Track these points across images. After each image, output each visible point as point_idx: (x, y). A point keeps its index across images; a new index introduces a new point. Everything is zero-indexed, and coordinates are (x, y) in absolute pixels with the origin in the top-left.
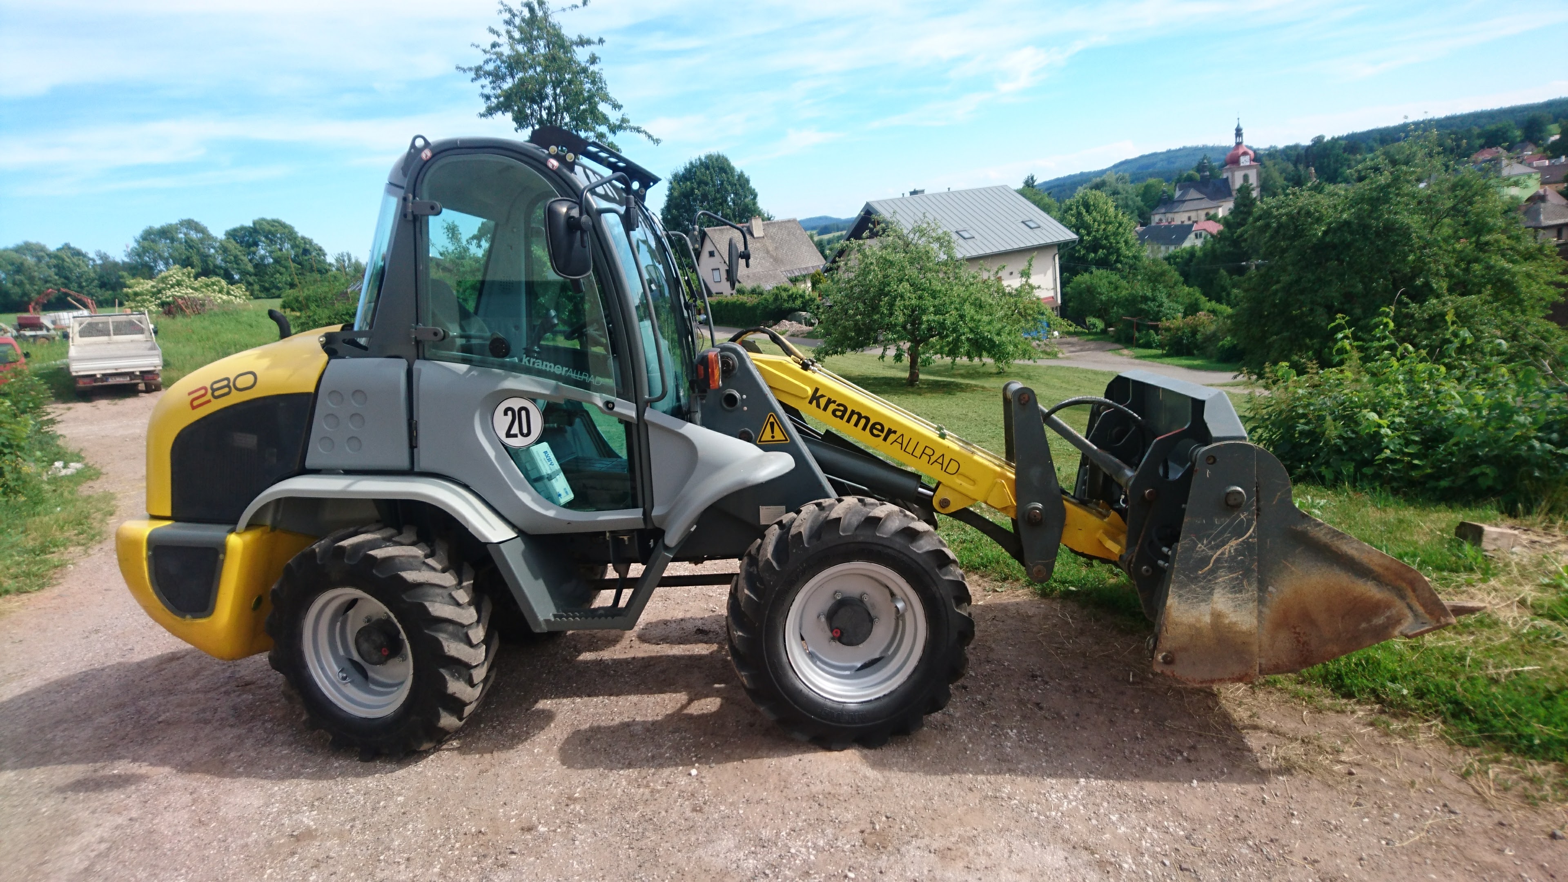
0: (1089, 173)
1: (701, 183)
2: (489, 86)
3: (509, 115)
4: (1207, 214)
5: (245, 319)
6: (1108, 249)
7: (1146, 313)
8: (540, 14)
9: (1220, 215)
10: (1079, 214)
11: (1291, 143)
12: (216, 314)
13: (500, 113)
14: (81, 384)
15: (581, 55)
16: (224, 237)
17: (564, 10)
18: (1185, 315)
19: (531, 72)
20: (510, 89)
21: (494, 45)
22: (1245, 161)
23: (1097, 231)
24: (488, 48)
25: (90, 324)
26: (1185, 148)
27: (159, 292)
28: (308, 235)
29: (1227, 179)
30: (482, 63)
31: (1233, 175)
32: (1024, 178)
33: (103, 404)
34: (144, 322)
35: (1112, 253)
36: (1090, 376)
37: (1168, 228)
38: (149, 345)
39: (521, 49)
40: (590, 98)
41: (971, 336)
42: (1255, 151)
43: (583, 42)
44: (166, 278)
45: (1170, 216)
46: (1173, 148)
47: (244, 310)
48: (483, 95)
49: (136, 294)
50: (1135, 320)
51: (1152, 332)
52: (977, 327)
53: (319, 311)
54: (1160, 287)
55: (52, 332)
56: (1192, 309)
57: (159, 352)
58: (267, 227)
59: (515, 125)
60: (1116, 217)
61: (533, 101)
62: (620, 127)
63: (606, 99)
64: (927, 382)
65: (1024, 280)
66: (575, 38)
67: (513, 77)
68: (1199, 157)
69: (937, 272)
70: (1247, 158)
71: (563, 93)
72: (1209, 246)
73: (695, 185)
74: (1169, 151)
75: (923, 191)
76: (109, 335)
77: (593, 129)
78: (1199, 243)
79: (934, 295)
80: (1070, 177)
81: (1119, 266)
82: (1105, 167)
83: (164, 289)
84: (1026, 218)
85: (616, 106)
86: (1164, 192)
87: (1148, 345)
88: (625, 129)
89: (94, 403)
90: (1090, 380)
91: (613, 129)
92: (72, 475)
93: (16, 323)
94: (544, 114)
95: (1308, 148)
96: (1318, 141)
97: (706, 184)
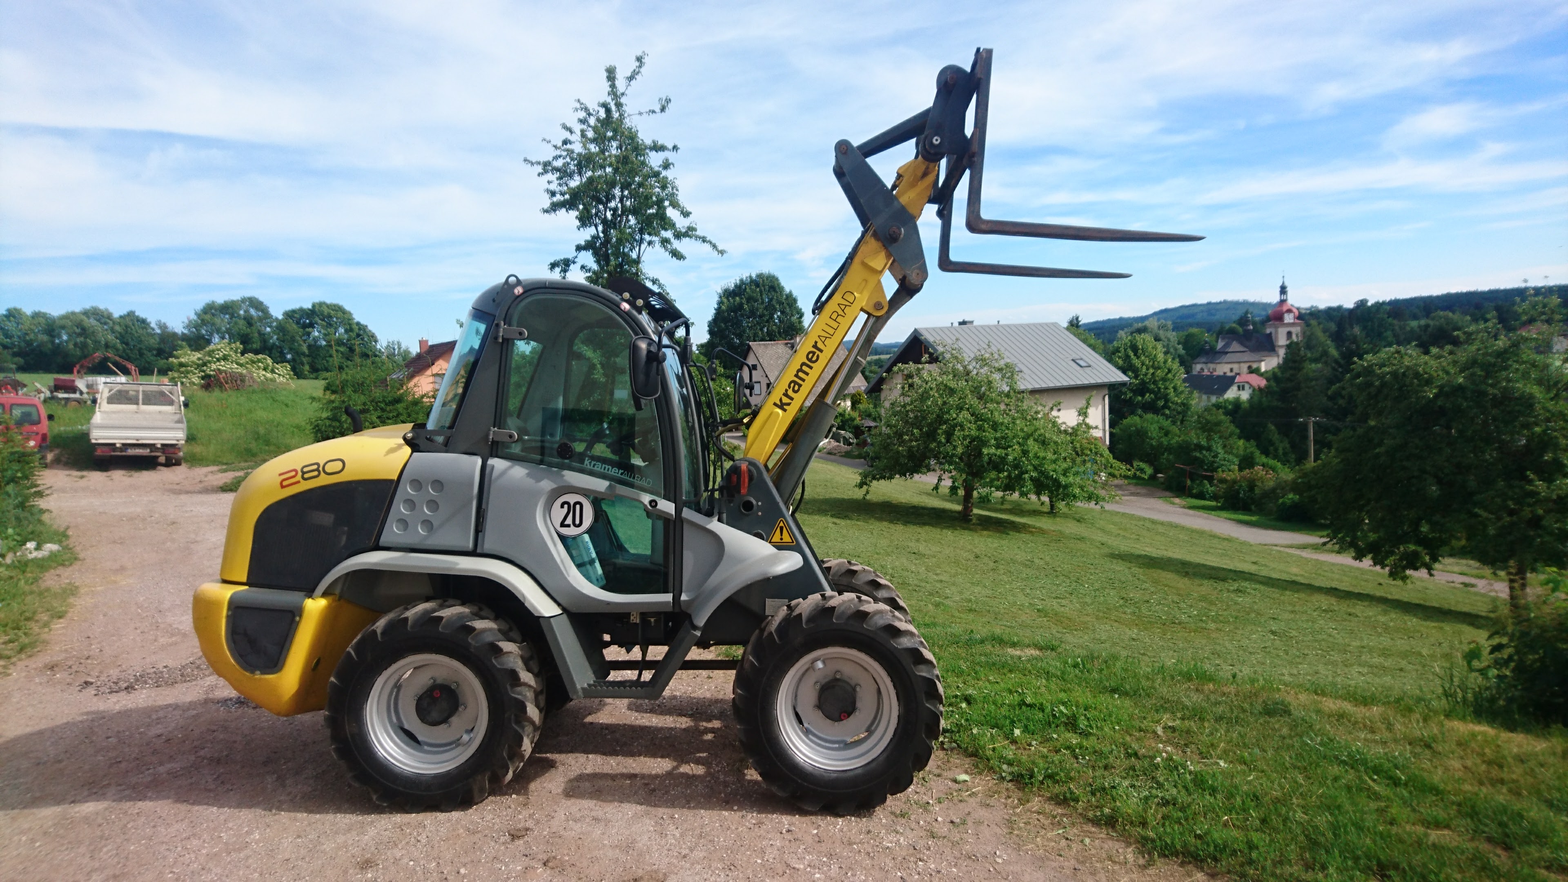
0: (1129, 319)
1: (750, 299)
2: (556, 182)
3: (574, 213)
4: (1250, 367)
5: (283, 398)
6: (1156, 394)
7: (1201, 462)
8: (616, 115)
9: (1263, 369)
10: (1128, 356)
11: (1334, 304)
12: (254, 392)
13: (564, 210)
14: (99, 453)
15: (654, 160)
16: (280, 317)
17: (640, 114)
18: (1241, 469)
19: (599, 173)
20: (578, 187)
21: (565, 142)
22: (1289, 318)
23: (1146, 374)
24: (560, 144)
25: (120, 391)
26: (1225, 302)
27: (205, 364)
28: (363, 322)
29: (1271, 334)
30: (551, 159)
31: (1277, 332)
32: (1069, 317)
33: (118, 475)
34: (176, 394)
35: (1160, 399)
36: (1148, 524)
37: (1210, 377)
38: (177, 417)
39: (593, 148)
40: (659, 203)
41: (1034, 474)
42: (1298, 309)
43: (657, 148)
44: (213, 351)
45: (1211, 366)
46: (1214, 301)
47: (285, 389)
48: (548, 191)
49: (181, 365)
50: (1188, 468)
51: (1206, 482)
52: (1041, 465)
53: (355, 396)
54: (1216, 437)
55: (85, 396)
56: (1247, 462)
57: (184, 426)
58: (326, 311)
59: (577, 223)
60: (1165, 362)
61: (600, 201)
62: (686, 235)
63: (675, 205)
64: (980, 517)
65: (1081, 418)
66: (648, 142)
67: (580, 174)
68: (1240, 312)
69: (998, 403)
70: (1291, 315)
71: (631, 196)
72: (1256, 399)
73: (744, 301)
74: (1209, 304)
75: (972, 322)
76: (137, 404)
77: (657, 234)
78: (1245, 396)
79: (995, 426)
80: (1109, 321)
81: (1167, 412)
82: (1144, 314)
83: (210, 362)
84: (1075, 356)
85: (686, 214)
86: (1206, 342)
87: (1201, 496)
88: (690, 237)
89: (109, 473)
90: (1148, 530)
91: (678, 236)
92: (43, 559)
93: (52, 384)
94: (609, 215)
95: (1351, 311)
96: (1362, 304)
97: (756, 301)
